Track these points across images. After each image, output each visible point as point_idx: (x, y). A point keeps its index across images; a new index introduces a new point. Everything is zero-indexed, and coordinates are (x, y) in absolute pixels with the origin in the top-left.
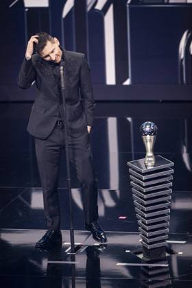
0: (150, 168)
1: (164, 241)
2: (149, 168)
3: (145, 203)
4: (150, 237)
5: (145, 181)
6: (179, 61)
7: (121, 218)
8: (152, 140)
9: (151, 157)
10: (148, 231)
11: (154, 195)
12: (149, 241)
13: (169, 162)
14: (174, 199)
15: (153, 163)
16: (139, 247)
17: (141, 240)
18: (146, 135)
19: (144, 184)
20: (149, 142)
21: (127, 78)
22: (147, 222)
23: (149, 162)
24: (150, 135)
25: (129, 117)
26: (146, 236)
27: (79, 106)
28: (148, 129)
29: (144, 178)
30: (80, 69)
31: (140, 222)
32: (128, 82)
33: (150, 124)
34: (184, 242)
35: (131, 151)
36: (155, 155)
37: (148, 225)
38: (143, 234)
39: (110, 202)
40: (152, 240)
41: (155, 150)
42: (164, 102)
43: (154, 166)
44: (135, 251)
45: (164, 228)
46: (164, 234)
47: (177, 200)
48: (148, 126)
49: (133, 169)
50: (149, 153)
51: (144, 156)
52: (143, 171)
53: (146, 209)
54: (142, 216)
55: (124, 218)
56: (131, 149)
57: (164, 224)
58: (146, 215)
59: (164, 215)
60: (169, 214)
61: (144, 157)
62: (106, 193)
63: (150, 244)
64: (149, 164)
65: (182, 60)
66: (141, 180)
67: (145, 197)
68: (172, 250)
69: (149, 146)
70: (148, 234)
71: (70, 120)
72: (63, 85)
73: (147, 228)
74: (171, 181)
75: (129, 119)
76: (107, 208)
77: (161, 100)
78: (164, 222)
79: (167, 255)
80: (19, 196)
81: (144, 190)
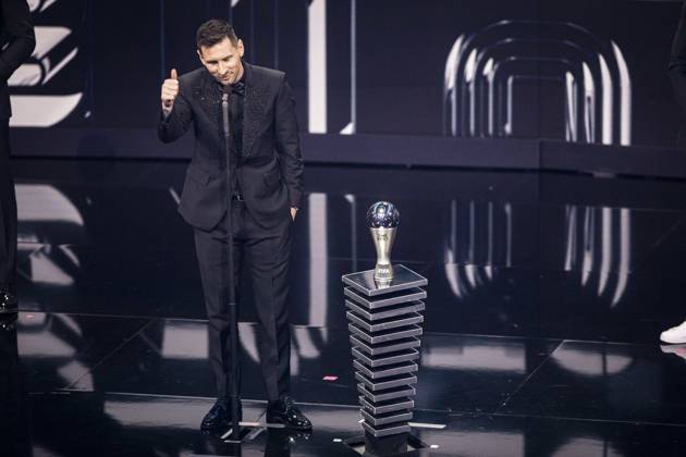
0: (384, 287)
1: (404, 422)
2: (380, 288)
3: (373, 351)
4: (378, 416)
5: (373, 311)
6: (446, 93)
7: (326, 378)
8: (389, 237)
9: (386, 267)
10: (376, 405)
11: (388, 337)
12: (376, 422)
13: (419, 279)
14: (426, 348)
15: (389, 279)
16: (358, 433)
17: (363, 421)
18: (378, 226)
19: (372, 317)
20: (383, 239)
21: (348, 121)
22: (374, 387)
23: (382, 276)
24: (385, 226)
25: (349, 193)
26: (371, 413)
27: (274, 169)
28: (381, 214)
29: (372, 305)
30: (275, 101)
31: (361, 387)
32: (349, 130)
33: (387, 207)
34: (442, 426)
35: (350, 256)
36: (393, 264)
37: (376, 393)
38: (366, 410)
39: (308, 350)
40: (384, 420)
41: (393, 255)
42: (414, 167)
43: (391, 284)
44: (351, 440)
45: (405, 399)
46: (405, 411)
47: (433, 350)
48: (381, 210)
49: (353, 290)
50: (383, 260)
51: (372, 264)
52: (370, 293)
53: (373, 363)
54: (366, 376)
55: (334, 378)
56: (351, 252)
57: (405, 393)
58: (373, 375)
59: (407, 375)
60: (415, 373)
61: (374, 267)
62: (301, 333)
63: (377, 428)
64: (383, 280)
65: (450, 92)
66: (367, 309)
67: (373, 340)
68: (420, 441)
69: (383, 246)
70: (375, 410)
71: (257, 197)
72: (227, 129)
73: (375, 398)
74: (421, 313)
75: (350, 198)
76: (302, 361)
77: (409, 165)
78: (406, 387)
79: (410, 449)
80: (141, 333)
81: (372, 328)
